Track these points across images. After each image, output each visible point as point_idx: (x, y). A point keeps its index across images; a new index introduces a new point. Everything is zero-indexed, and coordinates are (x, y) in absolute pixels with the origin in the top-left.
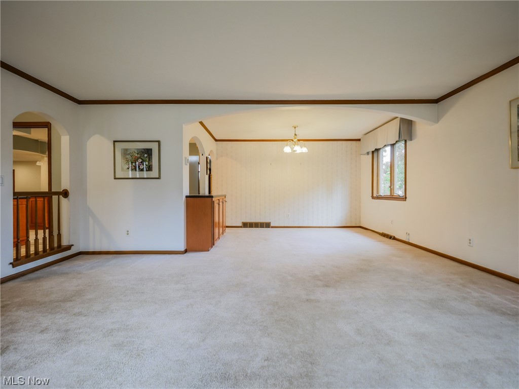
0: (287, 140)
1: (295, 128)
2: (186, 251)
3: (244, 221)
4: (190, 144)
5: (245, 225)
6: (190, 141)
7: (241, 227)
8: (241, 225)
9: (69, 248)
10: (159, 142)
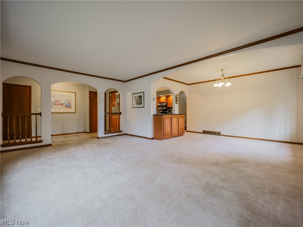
0: (215, 80)
1: (222, 70)
2: (153, 139)
3: (204, 130)
4: (157, 92)
5: (204, 132)
6: (157, 90)
7: (202, 133)
8: (202, 132)
9: (121, 132)
10: (144, 92)
